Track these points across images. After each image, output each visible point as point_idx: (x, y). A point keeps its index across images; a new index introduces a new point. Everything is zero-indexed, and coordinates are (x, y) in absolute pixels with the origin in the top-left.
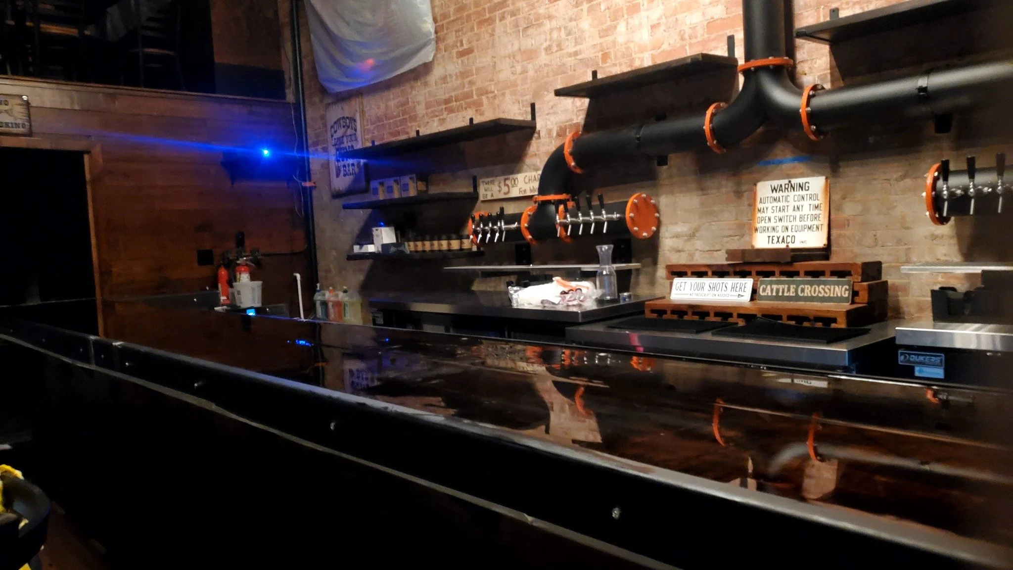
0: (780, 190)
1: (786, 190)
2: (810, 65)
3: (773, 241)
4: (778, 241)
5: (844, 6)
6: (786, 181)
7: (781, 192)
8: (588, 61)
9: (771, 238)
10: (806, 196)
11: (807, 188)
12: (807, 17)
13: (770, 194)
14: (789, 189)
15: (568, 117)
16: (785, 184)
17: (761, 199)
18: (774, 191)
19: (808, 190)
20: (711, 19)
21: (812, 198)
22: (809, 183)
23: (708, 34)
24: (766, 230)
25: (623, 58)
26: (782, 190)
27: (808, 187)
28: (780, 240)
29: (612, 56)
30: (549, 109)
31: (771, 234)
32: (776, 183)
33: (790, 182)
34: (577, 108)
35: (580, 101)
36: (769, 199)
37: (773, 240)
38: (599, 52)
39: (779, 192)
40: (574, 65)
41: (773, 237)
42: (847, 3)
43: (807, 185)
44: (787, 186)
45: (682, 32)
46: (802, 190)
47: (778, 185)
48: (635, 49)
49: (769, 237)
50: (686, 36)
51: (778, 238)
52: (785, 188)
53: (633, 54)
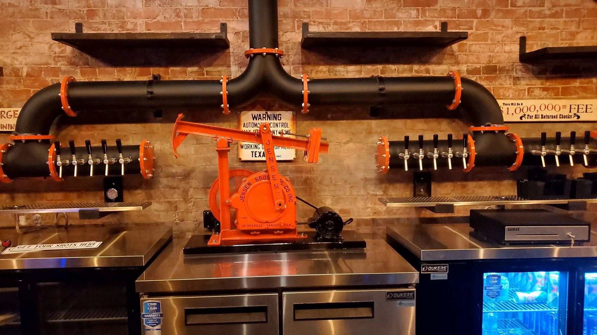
0: (259, 119)
1: (264, 119)
2: (287, 59)
3: (256, 156)
4: (260, 155)
5: (312, 23)
6: (264, 112)
7: (260, 120)
8: (70, 12)
9: (254, 153)
10: (279, 124)
11: (279, 119)
12: (286, 24)
13: (252, 121)
14: (266, 118)
15: (44, 60)
16: (263, 115)
17: (244, 124)
18: (255, 119)
19: (281, 120)
20: (206, 6)
21: (284, 126)
22: (281, 115)
23: (202, 17)
24: (250, 147)
25: (114, 18)
26: (261, 119)
27: (281, 118)
28: (262, 154)
29: (101, 14)
30: (16, 48)
31: (254, 150)
32: (256, 113)
33: (267, 113)
34: (55, 53)
35: (60, 47)
36: (251, 124)
37: (255, 154)
38: (84, 7)
39: (258, 120)
40: (51, 13)
41: (255, 152)
42: (314, 22)
43: (279, 116)
44: (264, 116)
45: (178, 10)
46: (276, 120)
47: (258, 114)
48: (127, 13)
49: (252, 152)
50: (182, 14)
51: (260, 153)
52: (263, 118)
53: (125, 18)
